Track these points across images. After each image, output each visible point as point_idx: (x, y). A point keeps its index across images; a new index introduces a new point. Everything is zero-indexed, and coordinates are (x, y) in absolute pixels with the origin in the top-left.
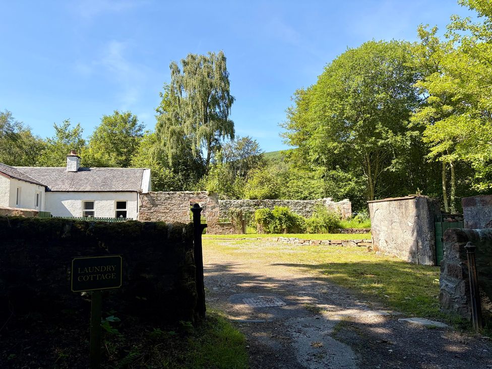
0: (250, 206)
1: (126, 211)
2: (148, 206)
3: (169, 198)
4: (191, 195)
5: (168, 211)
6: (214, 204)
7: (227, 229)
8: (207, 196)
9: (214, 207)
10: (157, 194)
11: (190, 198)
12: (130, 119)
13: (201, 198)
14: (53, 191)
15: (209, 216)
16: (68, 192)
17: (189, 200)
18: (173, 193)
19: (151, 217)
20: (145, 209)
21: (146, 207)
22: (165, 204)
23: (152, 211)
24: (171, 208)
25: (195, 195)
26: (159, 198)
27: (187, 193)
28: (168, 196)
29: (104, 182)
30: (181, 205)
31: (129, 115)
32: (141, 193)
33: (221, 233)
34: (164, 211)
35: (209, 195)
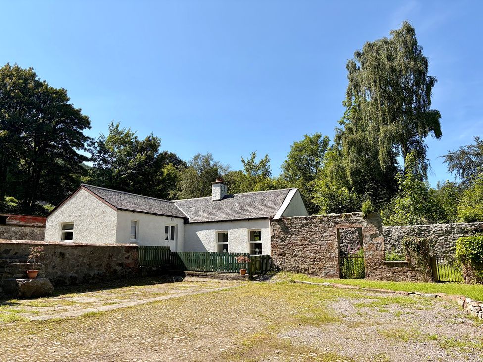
0: (467, 233)
1: (261, 244)
2: (281, 236)
3: (307, 224)
4: (337, 219)
5: (307, 242)
6: (374, 230)
7: (400, 271)
8: (362, 219)
9: (373, 236)
10: (291, 219)
11: (336, 223)
12: (321, 140)
13: (353, 223)
14: (190, 223)
15: (369, 249)
16: (203, 222)
17: (334, 226)
18: (312, 218)
19: (286, 252)
20: (277, 240)
21: (279, 237)
22: (303, 233)
23: (286, 243)
24: (311, 238)
25: (343, 219)
26: (294, 225)
27: (331, 216)
28: (305, 221)
29: (242, 210)
30: (325, 235)
31: (319, 137)
32: (271, 219)
33: (389, 279)
34: (301, 243)
35: (365, 217)
